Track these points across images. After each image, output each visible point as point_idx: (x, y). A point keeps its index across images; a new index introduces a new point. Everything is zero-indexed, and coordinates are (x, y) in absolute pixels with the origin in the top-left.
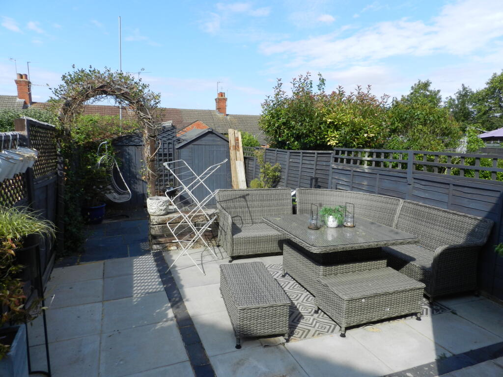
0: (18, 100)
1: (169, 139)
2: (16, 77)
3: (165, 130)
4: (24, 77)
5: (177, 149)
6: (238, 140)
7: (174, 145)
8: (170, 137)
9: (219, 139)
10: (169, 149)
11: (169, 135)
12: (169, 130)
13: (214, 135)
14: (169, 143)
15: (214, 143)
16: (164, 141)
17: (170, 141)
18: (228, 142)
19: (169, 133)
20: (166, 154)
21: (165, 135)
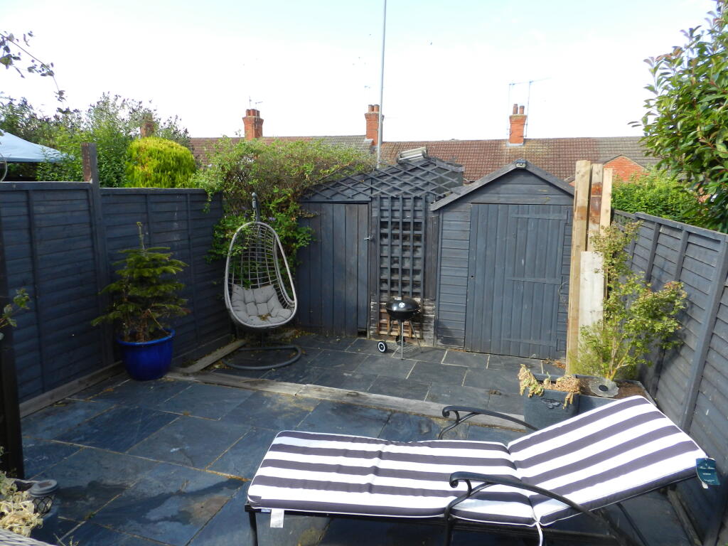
0: (366, 140)
1: (417, 189)
2: (367, 110)
3: (410, 168)
4: (375, 108)
5: (434, 212)
6: (599, 191)
7: (426, 202)
8: (419, 184)
9: (545, 189)
10: (415, 211)
11: (417, 178)
12: (417, 168)
13: (532, 178)
14: (416, 198)
15: (530, 201)
16: (406, 193)
17: (418, 194)
18: (572, 196)
19: (418, 174)
20: (398, 223)
21: (407, 179)
